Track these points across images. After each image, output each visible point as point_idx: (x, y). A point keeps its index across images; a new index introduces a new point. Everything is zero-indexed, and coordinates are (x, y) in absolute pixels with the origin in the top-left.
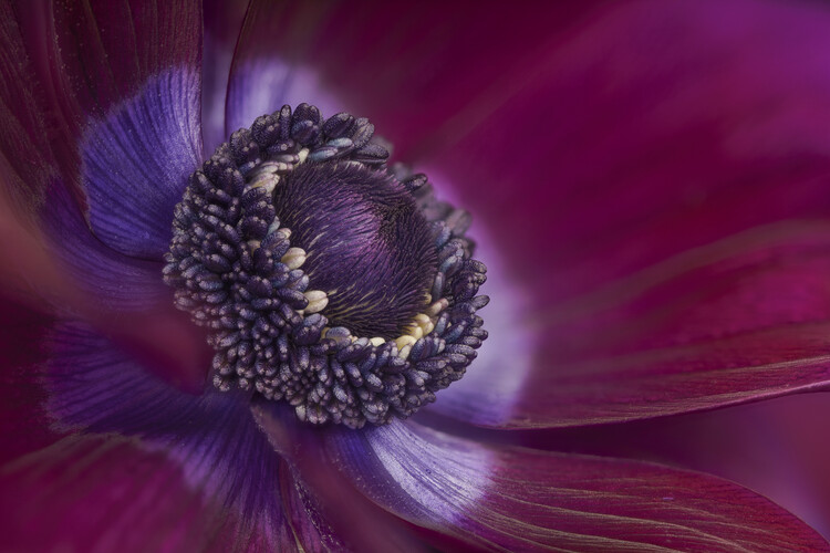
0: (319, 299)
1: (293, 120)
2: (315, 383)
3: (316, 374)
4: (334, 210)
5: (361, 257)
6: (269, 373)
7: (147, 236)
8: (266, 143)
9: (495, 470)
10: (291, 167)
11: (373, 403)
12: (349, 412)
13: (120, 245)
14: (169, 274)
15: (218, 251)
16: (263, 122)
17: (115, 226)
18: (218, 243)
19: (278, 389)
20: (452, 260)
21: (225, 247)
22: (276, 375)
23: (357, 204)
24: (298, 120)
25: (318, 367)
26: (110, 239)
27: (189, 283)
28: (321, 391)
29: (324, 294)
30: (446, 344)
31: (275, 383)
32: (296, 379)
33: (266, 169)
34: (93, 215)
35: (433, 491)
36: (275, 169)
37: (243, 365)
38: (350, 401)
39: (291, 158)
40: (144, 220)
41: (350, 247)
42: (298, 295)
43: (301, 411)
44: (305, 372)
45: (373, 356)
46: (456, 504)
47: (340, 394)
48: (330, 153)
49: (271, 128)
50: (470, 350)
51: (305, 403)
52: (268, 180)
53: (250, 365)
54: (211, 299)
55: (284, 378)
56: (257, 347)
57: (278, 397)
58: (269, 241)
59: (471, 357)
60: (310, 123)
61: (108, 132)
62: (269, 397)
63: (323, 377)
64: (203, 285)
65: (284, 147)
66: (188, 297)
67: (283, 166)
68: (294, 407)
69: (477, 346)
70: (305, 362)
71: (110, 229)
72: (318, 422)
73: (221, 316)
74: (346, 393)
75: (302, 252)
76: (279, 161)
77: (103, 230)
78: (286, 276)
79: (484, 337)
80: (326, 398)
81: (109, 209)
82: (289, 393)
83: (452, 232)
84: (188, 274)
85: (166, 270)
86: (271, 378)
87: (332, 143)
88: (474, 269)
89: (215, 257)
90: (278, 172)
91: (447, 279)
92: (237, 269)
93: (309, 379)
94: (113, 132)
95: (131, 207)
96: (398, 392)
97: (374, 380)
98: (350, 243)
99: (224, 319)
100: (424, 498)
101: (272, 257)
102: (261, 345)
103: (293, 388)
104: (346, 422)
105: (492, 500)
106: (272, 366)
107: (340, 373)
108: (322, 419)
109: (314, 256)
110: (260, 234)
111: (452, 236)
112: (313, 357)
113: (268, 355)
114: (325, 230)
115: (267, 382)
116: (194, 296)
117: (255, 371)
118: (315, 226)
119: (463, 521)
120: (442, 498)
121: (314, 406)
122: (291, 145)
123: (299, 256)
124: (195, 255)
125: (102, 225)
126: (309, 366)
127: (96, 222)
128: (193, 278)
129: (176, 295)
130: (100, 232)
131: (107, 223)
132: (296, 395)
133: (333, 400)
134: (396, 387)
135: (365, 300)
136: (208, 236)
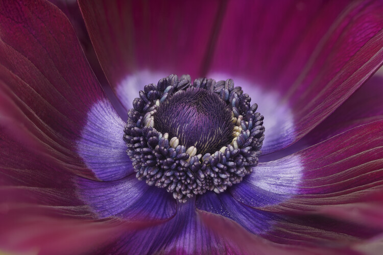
0: (192, 150)
1: (146, 94)
2: (212, 179)
3: (209, 176)
4: (178, 115)
5: (197, 125)
6: (194, 186)
7: (124, 167)
8: (141, 108)
9: (303, 161)
10: (155, 111)
11: (237, 171)
12: (233, 179)
13: (117, 177)
14: (139, 177)
15: (148, 159)
16: (135, 102)
17: (110, 172)
18: (146, 157)
19: (202, 189)
20: (234, 100)
21: (149, 157)
22: (197, 186)
23: (184, 108)
24: (148, 93)
25: (208, 173)
26: (111, 177)
27: (147, 176)
28: (216, 180)
29: (193, 147)
30: (250, 131)
31: (199, 188)
32: (204, 182)
33: (147, 117)
34: (98, 174)
35: (283, 186)
36: (150, 115)
37: (184, 190)
38: (228, 176)
39: (154, 107)
40: (120, 163)
41: (191, 125)
42: (184, 154)
43: (216, 190)
44: (205, 178)
45: (224, 157)
46: (294, 185)
47: (223, 176)
48: (165, 96)
49: (139, 103)
50: (260, 126)
51: (215, 187)
52: (150, 120)
53: (186, 188)
54: (158, 176)
55: (200, 185)
56: (183, 181)
57: (204, 191)
58: (161, 143)
59: (263, 129)
60: (152, 91)
61: (86, 141)
62: (202, 193)
63: (212, 175)
64: (152, 173)
65: (148, 106)
66: (151, 180)
67: (152, 112)
68: (213, 191)
69: (261, 124)
70: (202, 176)
71: (109, 174)
72: (224, 190)
73: (164, 181)
74: (225, 174)
75: (176, 138)
76: (149, 111)
77: (106, 177)
78: (175, 152)
79: (262, 119)
80: (219, 181)
81: (104, 168)
82: (207, 187)
83: (229, 90)
84: (145, 174)
85: (137, 176)
86: (196, 187)
87: (165, 91)
88: (245, 98)
89: (148, 162)
90: (152, 115)
91: (238, 108)
92: (158, 161)
93: (208, 179)
94: (88, 140)
95: (112, 161)
96: (243, 161)
97: (231, 164)
98: (190, 123)
99: (166, 182)
100: (281, 191)
101: (165, 148)
102: (184, 180)
103: (207, 185)
104: (234, 182)
105: (307, 174)
106: (193, 184)
107: (217, 170)
108: (225, 188)
109: (181, 136)
110: (156, 142)
111: (230, 91)
112: (204, 171)
113: (189, 181)
114: (179, 125)
115: (196, 190)
116: (152, 179)
117: (189, 189)
118: (174, 126)
119: (299, 191)
120: (288, 186)
121: (219, 186)
122: (150, 103)
123: (175, 140)
124: (143, 165)
125: (104, 175)
126: (205, 175)
127: (101, 176)
128: (148, 174)
129: (147, 182)
130: (105, 178)
131: (106, 173)
132: (210, 187)
133: (223, 180)
134: (241, 160)
135: (209, 138)
136: (141, 157)
